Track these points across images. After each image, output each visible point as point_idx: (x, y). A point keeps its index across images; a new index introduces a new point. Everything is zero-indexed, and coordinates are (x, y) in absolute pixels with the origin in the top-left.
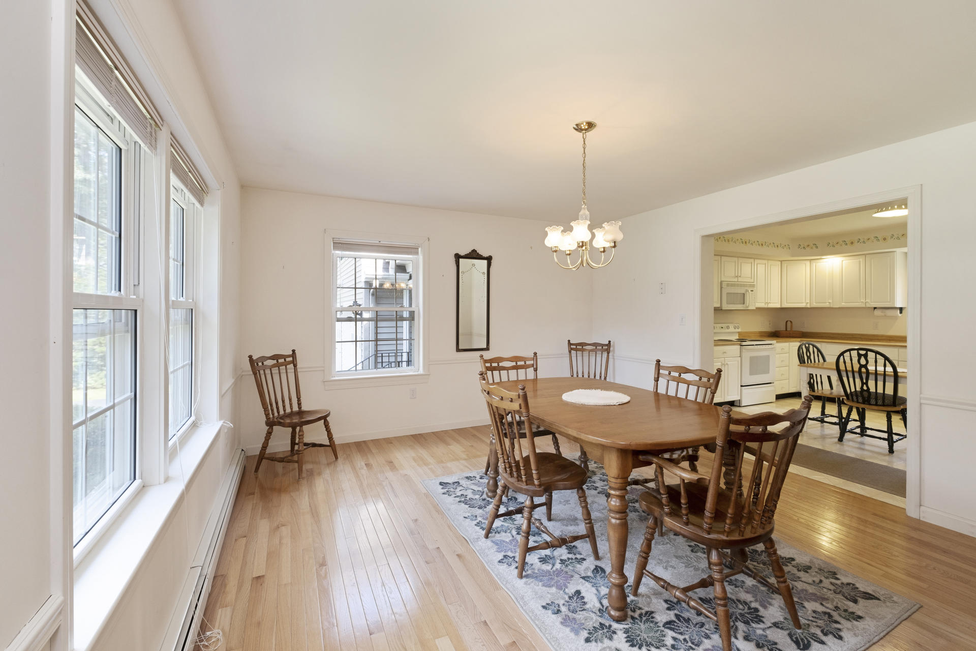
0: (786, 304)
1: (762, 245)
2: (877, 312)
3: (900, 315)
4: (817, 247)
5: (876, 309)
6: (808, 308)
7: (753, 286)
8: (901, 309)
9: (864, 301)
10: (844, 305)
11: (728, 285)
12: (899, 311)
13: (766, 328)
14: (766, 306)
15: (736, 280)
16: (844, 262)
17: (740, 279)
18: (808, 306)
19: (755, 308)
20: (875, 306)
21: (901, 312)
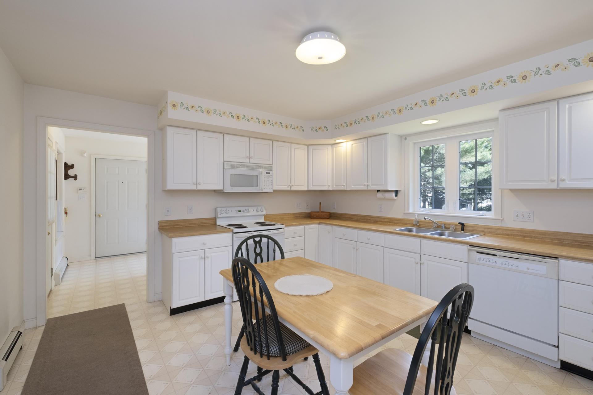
0: (312, 187)
1: (287, 127)
2: (379, 195)
3: (395, 198)
4: (327, 130)
5: (378, 192)
6: (330, 191)
7: (271, 168)
8: (396, 192)
9: (366, 184)
10: (353, 188)
11: (233, 166)
12: (394, 194)
13: (305, 210)
14: (289, 189)
15: (247, 161)
16: (353, 145)
17: (251, 161)
18: (331, 189)
19: (273, 191)
20: (378, 189)
21: (396, 195)
